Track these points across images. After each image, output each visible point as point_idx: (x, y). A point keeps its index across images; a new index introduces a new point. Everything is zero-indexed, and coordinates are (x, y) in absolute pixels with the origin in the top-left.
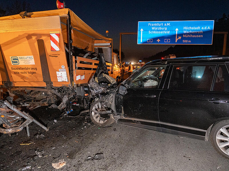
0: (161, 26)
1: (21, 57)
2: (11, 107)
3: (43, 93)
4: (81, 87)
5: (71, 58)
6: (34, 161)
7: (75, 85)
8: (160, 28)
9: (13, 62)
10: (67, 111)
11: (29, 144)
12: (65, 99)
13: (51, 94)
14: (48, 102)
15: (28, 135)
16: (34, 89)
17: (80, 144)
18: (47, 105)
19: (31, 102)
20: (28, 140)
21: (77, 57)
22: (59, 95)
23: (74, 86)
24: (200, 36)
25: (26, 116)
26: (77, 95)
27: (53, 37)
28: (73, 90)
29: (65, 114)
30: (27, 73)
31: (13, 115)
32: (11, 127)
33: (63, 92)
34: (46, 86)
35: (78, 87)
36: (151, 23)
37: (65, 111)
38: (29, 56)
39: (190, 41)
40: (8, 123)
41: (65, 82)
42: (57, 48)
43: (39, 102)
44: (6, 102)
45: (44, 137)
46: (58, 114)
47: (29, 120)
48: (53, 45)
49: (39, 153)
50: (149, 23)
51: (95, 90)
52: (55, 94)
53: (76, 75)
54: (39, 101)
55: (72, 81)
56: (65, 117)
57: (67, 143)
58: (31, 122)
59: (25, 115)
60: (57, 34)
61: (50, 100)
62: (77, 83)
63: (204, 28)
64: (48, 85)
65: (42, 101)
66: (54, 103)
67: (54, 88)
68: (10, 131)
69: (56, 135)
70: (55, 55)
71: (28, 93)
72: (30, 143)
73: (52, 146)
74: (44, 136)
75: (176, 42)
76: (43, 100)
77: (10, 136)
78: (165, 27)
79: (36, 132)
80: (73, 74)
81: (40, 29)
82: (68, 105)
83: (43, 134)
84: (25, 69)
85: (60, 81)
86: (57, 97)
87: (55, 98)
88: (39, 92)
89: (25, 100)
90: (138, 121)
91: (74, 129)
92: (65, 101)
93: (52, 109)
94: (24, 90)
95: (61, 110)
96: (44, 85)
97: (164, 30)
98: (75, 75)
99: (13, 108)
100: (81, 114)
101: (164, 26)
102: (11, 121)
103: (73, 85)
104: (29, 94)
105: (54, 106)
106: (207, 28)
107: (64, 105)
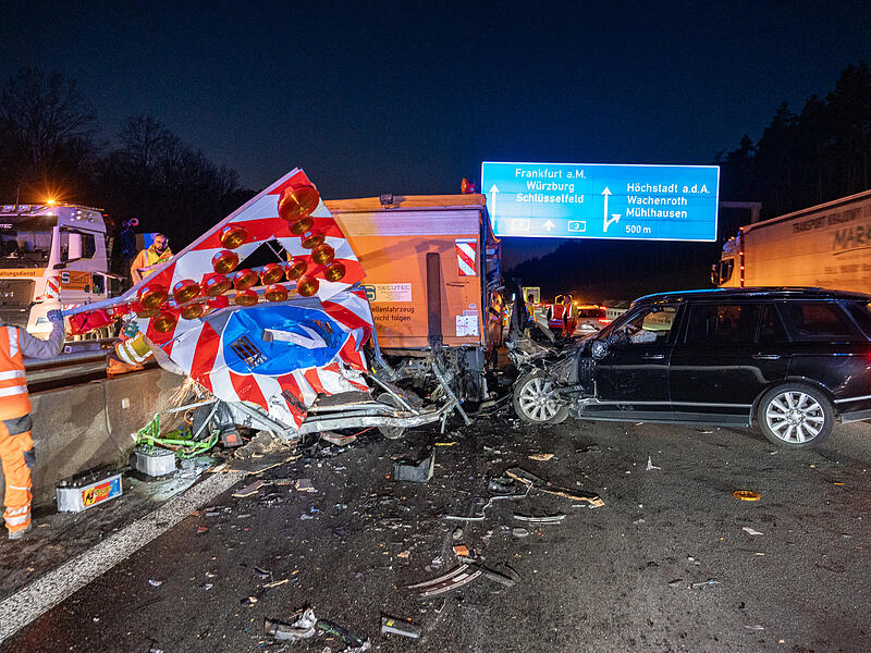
0: (557, 181)
1: (382, 285)
8: (554, 186)
24: (678, 215)
27: (463, 249)
30: (390, 319)
36: (524, 168)
38: (402, 285)
39: (648, 230)
42: (468, 271)
48: (462, 264)
50: (520, 168)
51: (525, 353)
60: (470, 244)
63: (690, 189)
70: (459, 283)
75: (605, 230)
78: (570, 182)
84: (386, 309)
85: (463, 335)
90: (627, 406)
96: (425, 343)
97: (566, 192)
101: (564, 180)
106: (699, 189)
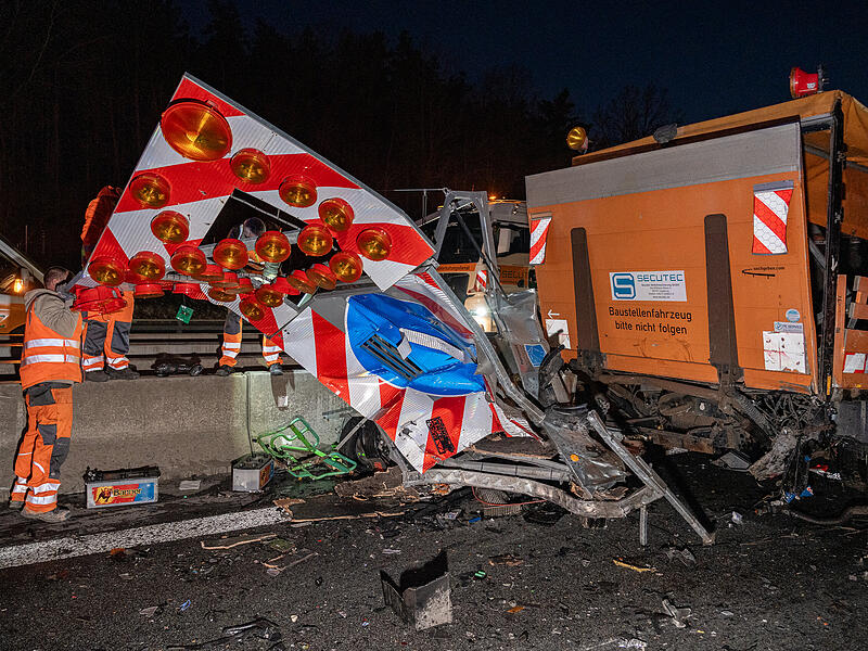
1: (643, 273)
2: (604, 434)
3: (702, 407)
4: (863, 403)
5: (829, 283)
6: (659, 631)
7: (835, 391)
9: (616, 290)
10: (787, 490)
11: (640, 570)
12: (784, 443)
13: (732, 412)
14: (716, 440)
15: (643, 539)
16: (670, 386)
17: (836, 635)
18: (709, 451)
19: (655, 431)
20: (638, 557)
21: (858, 279)
22: (762, 420)
23: (830, 396)
25: (646, 475)
26: (838, 434)
27: (766, 203)
28: (821, 413)
29: (778, 503)
30: (658, 329)
31: (601, 462)
32: (595, 500)
33: (780, 413)
34: (715, 379)
35: (851, 399)
37: (778, 488)
38: (669, 273)
40: (588, 483)
41: (796, 373)
42: (773, 243)
43: (682, 436)
44: (592, 415)
45: (692, 563)
46: (749, 494)
47: (654, 488)
48: (762, 232)
49: (674, 612)
52: (746, 416)
53: (846, 353)
54: (684, 431)
55: (825, 373)
56: (775, 510)
57: (780, 614)
58: (659, 496)
59: (643, 468)
60: (781, 193)
61: (723, 434)
62: (845, 385)
64: (727, 378)
65: (694, 434)
66: (734, 451)
67: (744, 390)
68: (589, 509)
69: (738, 568)
70: (765, 269)
71: (648, 399)
72: (646, 570)
73: (721, 605)
74: (692, 558)
76: (696, 431)
77: (586, 525)
79: (664, 538)
80: (833, 345)
81: (719, 179)
82: (792, 467)
83: (689, 550)
84: (651, 313)
85: (776, 368)
86: (754, 428)
87: (742, 432)
88: (688, 398)
89: (634, 421)
91: (814, 567)
92: (781, 449)
93: (725, 472)
94: (638, 387)
95: (762, 482)
96: (712, 376)
98: (839, 350)
99: (610, 438)
100: (850, 521)
102: (596, 477)
103: (828, 391)
104: (652, 401)
105: (732, 461)
107: (777, 464)
